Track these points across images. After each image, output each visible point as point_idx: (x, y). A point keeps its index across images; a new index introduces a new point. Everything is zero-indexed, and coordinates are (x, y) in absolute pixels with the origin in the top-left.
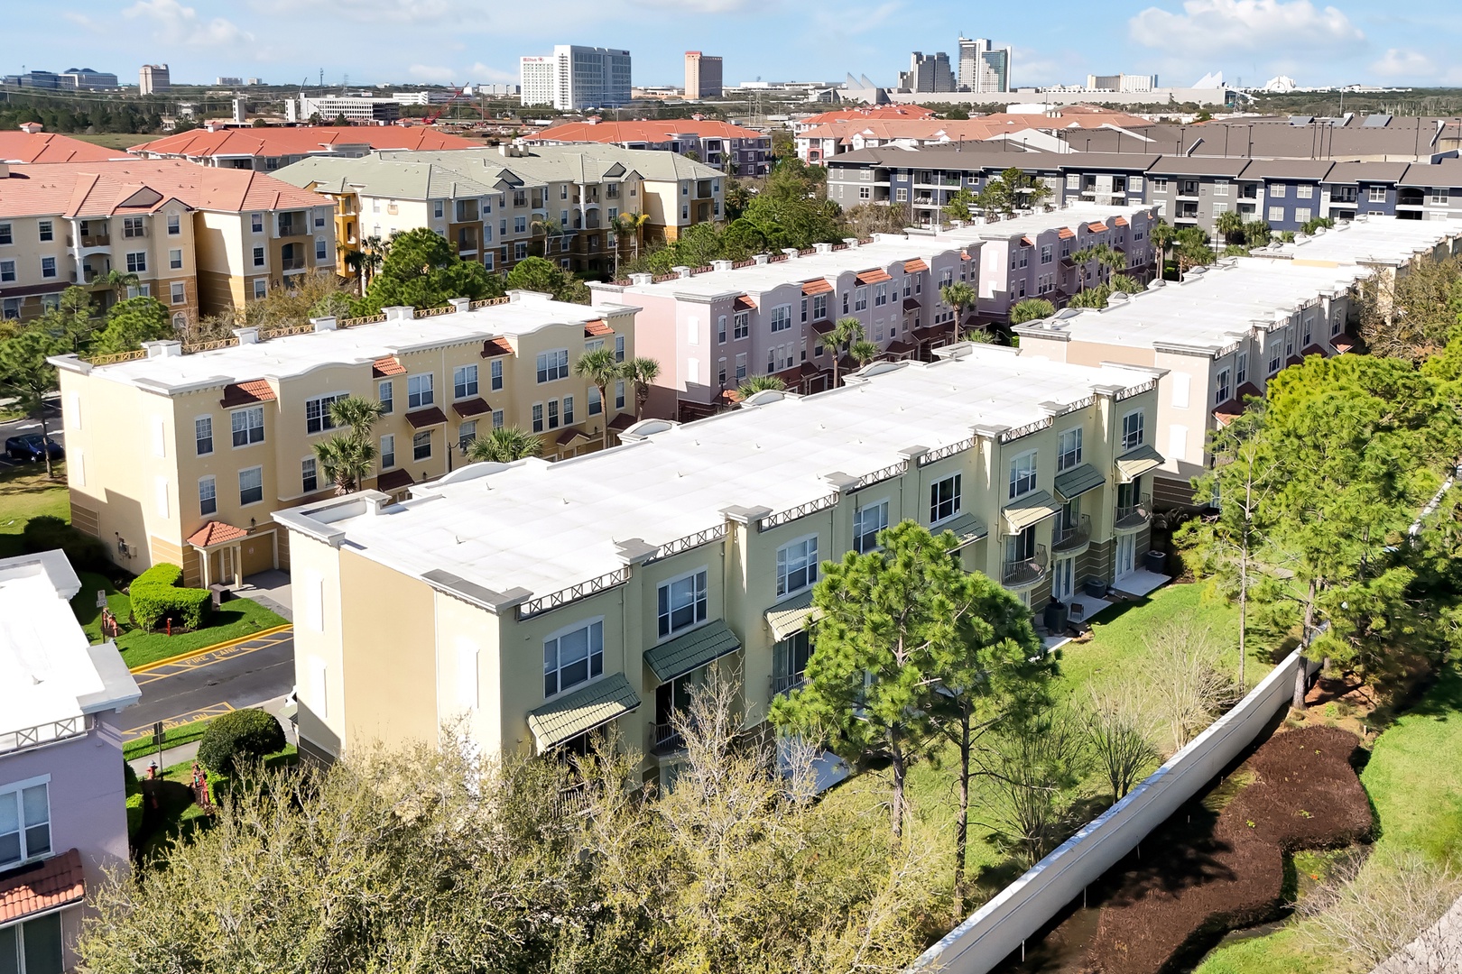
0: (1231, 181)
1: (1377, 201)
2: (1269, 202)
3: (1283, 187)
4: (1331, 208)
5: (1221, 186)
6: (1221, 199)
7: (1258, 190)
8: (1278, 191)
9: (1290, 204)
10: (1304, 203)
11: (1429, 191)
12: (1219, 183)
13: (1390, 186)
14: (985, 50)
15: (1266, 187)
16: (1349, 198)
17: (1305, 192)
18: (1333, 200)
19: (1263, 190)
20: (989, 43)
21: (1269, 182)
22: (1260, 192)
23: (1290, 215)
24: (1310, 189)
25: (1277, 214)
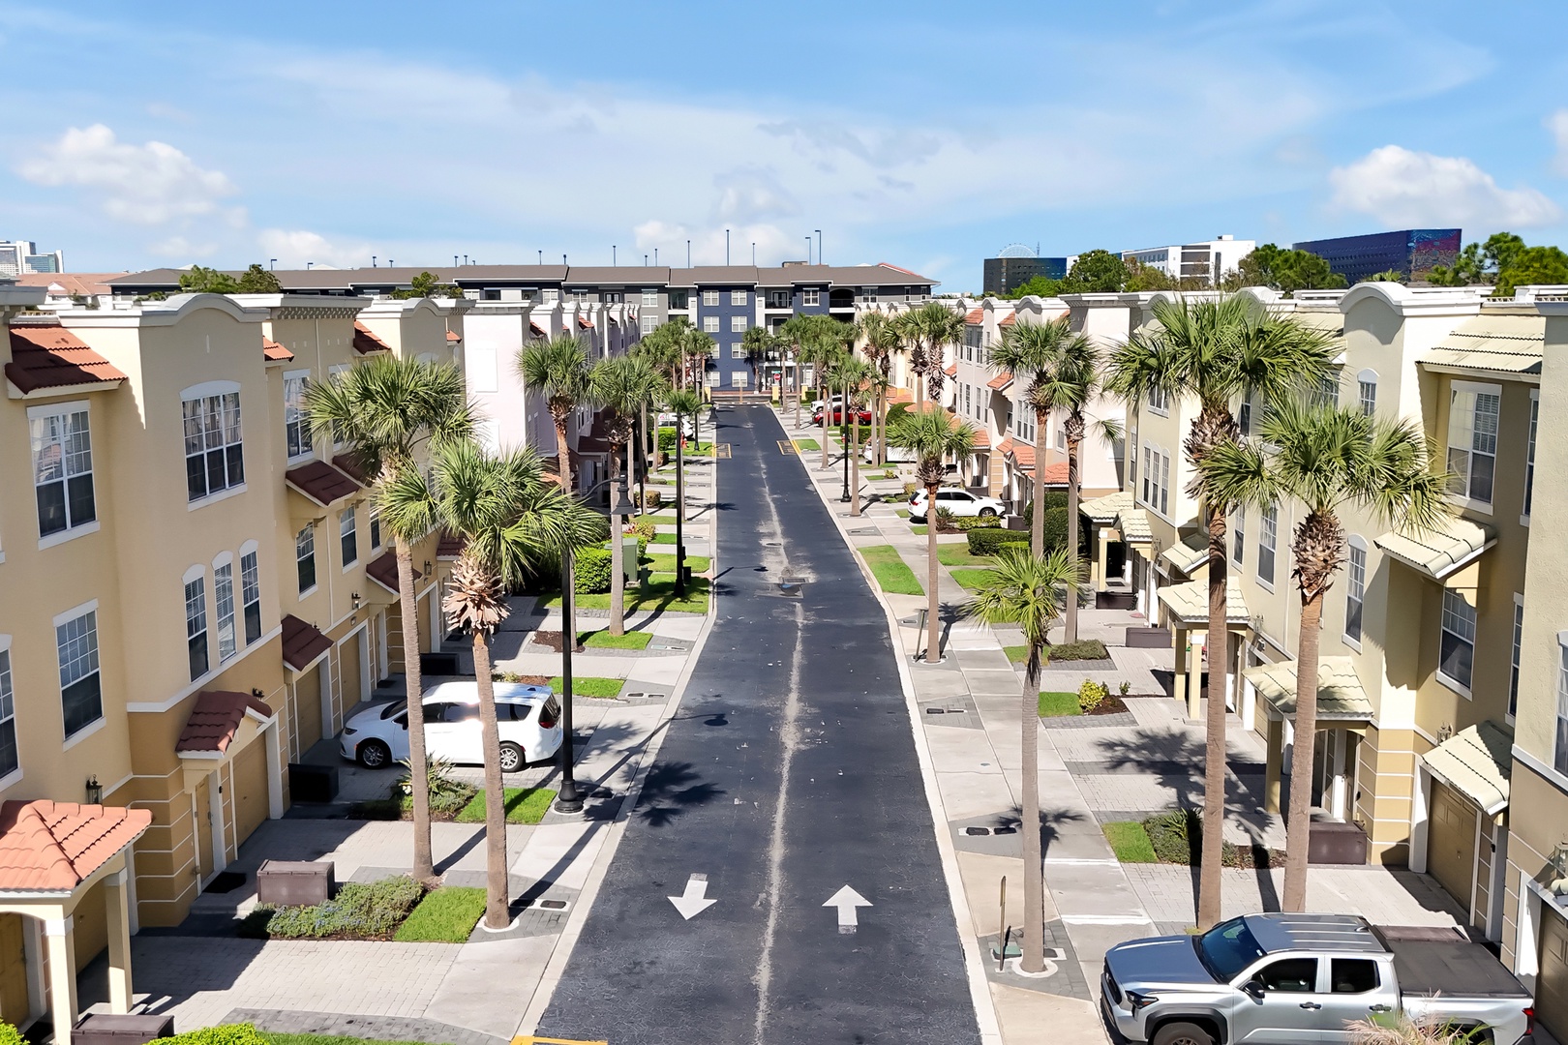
0: (661, 289)
1: (811, 305)
2: (704, 312)
3: (717, 295)
4: (766, 315)
5: (649, 296)
6: (651, 311)
7: (690, 299)
8: (712, 298)
9: (725, 312)
10: (739, 311)
11: (859, 290)
12: (648, 293)
13: (823, 287)
14: (29, 255)
15: (698, 295)
16: (780, 303)
17: (739, 298)
18: (768, 305)
19: (695, 299)
20: (32, 245)
21: (702, 289)
22: (692, 301)
23: (725, 324)
24: (744, 295)
25: (712, 324)
